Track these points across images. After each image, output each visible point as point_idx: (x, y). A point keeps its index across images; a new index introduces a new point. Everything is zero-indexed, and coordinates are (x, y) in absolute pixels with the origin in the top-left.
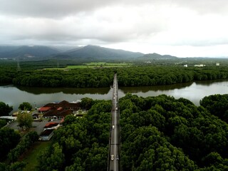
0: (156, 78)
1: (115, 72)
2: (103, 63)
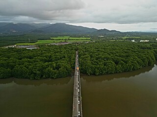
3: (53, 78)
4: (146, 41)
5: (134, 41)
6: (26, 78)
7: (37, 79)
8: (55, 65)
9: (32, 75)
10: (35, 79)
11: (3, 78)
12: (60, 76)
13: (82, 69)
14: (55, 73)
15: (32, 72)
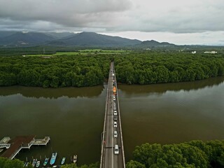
0: (179, 70)
1: (112, 60)
2: (98, 50)
3: (76, 86)
4: (214, 52)
5: (195, 52)
6: (37, 86)
7: (53, 87)
8: (79, 69)
9: (46, 82)
10: (50, 86)
11: (4, 86)
12: (86, 84)
13: (119, 76)
14: (80, 79)
15: (46, 78)
